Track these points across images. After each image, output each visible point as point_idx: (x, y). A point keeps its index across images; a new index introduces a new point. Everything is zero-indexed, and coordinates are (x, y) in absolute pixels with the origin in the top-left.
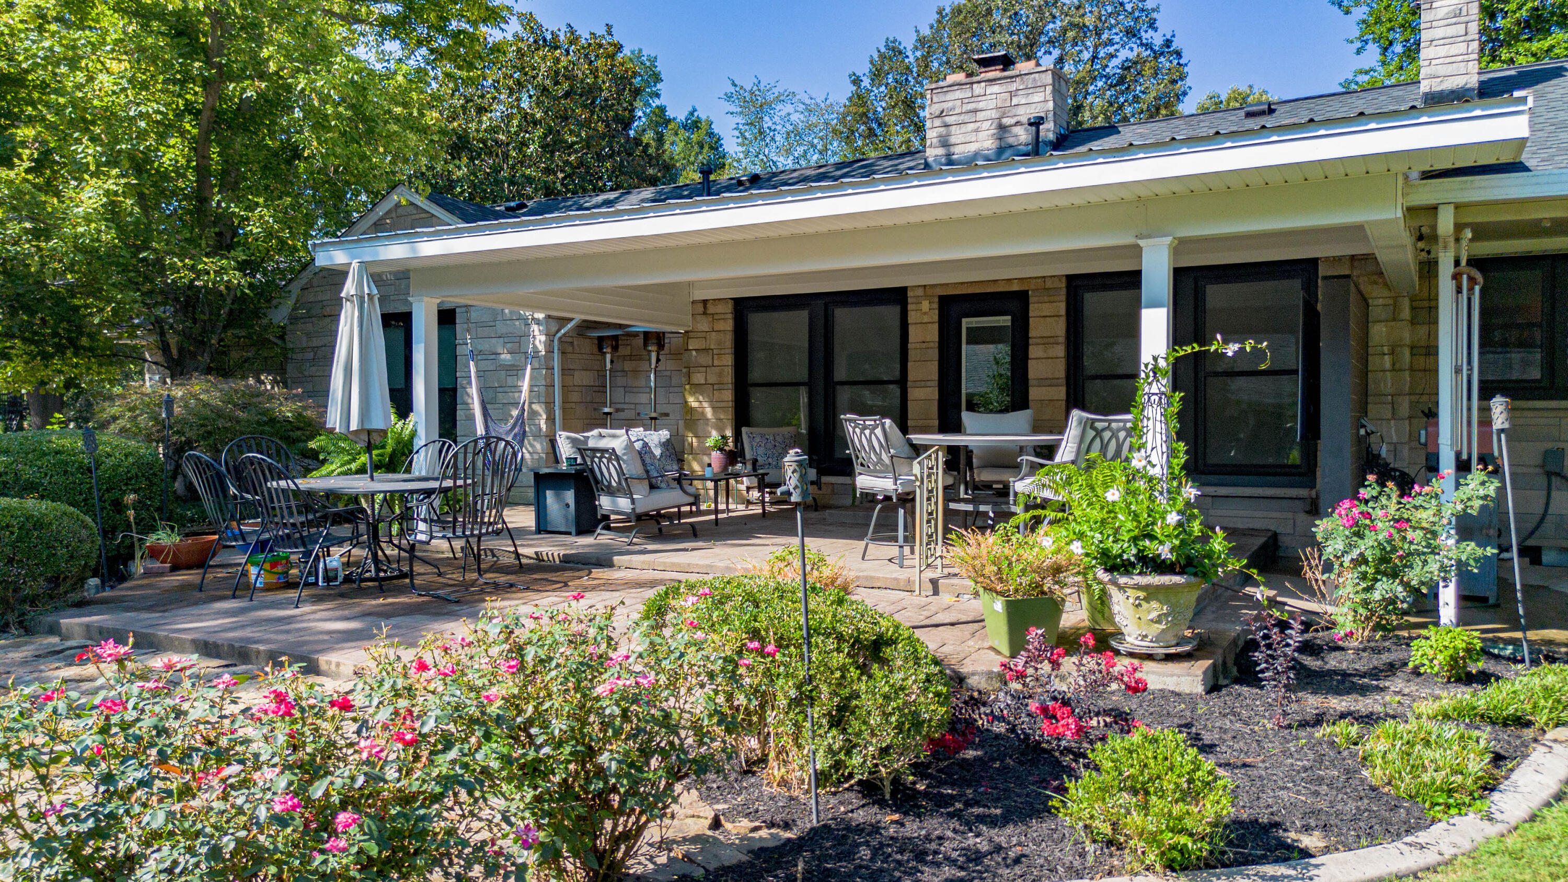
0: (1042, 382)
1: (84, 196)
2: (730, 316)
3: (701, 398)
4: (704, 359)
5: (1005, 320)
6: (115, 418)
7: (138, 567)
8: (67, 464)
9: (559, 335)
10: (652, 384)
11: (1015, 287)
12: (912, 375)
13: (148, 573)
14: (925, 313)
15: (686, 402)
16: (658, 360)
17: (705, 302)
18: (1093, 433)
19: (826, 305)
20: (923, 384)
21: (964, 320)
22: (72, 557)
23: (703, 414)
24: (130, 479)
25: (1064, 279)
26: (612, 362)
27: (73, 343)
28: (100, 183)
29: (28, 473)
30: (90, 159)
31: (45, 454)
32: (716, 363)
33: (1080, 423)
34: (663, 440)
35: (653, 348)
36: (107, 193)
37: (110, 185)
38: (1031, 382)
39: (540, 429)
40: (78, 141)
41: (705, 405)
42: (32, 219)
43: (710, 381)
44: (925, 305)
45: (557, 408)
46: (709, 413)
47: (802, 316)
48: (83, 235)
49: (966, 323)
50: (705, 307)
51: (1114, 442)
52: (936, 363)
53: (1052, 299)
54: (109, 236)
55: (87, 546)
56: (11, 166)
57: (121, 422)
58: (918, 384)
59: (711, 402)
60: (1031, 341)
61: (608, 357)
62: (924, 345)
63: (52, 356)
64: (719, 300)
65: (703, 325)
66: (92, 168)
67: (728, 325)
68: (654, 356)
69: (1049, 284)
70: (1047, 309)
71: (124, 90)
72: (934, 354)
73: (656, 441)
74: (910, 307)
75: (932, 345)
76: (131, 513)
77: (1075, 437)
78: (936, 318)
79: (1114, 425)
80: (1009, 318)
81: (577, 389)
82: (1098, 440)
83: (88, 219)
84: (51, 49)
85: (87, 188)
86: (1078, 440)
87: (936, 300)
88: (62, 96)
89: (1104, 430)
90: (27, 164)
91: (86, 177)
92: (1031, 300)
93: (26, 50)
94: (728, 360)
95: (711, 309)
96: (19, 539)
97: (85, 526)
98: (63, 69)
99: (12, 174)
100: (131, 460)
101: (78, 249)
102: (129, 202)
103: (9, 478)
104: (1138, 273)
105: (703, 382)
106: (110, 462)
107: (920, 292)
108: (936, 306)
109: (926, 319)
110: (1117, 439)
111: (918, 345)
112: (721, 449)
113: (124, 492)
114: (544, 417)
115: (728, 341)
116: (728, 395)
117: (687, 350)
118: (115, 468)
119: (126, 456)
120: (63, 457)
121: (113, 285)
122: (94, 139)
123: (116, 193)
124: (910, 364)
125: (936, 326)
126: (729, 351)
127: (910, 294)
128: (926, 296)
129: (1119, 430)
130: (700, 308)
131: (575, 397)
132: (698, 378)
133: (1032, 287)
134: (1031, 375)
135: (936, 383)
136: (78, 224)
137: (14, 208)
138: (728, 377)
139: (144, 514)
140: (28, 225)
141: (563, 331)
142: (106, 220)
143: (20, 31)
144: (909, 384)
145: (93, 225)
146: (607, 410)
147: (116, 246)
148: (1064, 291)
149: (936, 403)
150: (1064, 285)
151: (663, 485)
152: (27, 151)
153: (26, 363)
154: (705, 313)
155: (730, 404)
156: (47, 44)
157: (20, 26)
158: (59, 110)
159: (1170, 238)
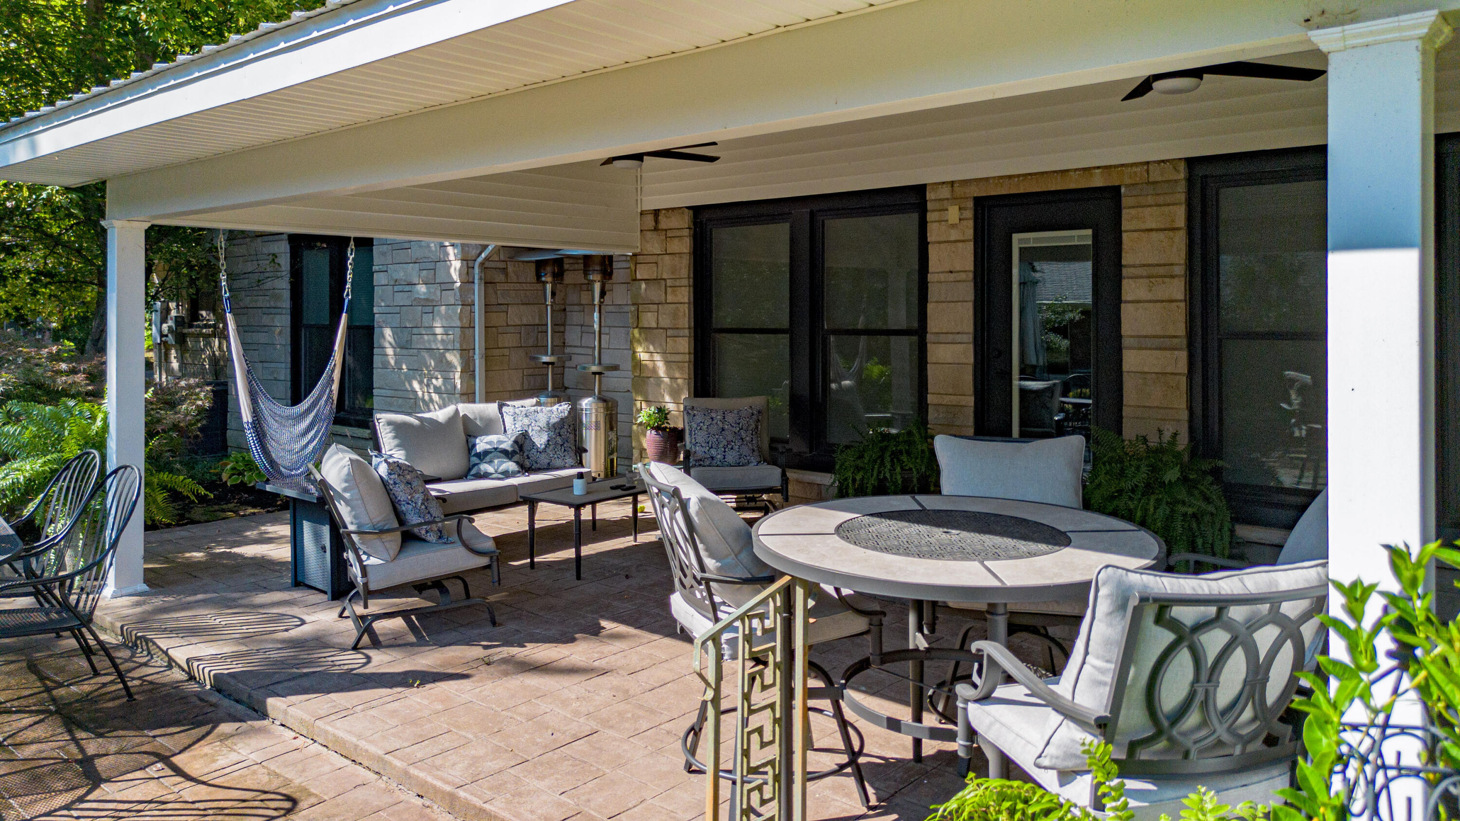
0: (1146, 342)
2: (686, 232)
3: (651, 348)
4: (655, 294)
5: (1082, 237)
9: (480, 260)
10: (596, 326)
11: (1098, 181)
12: (933, 325)
14: (953, 226)
15: (634, 352)
16: (603, 294)
17: (656, 213)
18: (1167, 637)
19: (812, 214)
20: (950, 338)
21: (1016, 237)
23: (655, 370)
25: (1182, 166)
26: (553, 294)
32: (670, 299)
33: (1121, 605)
34: (554, 420)
35: (595, 277)
38: (1126, 342)
39: (455, 387)
41: (657, 357)
43: (662, 325)
44: (953, 214)
45: (477, 357)
46: (662, 371)
47: (780, 232)
49: (1019, 240)
50: (657, 221)
51: (1238, 658)
52: (970, 305)
53: (1161, 200)
58: (942, 338)
59: (664, 353)
60: (1125, 272)
61: (549, 287)
62: (952, 277)
64: (673, 209)
65: (654, 246)
67: (684, 245)
68: (597, 287)
69: (1155, 176)
70: (1151, 218)
72: (967, 291)
73: (543, 422)
74: (930, 217)
75: (963, 276)
77: (1107, 642)
78: (970, 233)
79: (1237, 613)
80: (1089, 232)
81: (512, 329)
82: (1184, 657)
86: (1116, 653)
87: (970, 204)
89: (1202, 626)
92: (1125, 201)
94: (684, 295)
95: (664, 223)
104: (1322, 150)
105: (654, 325)
107: (945, 192)
108: (969, 214)
109: (954, 235)
110: (1251, 651)
111: (942, 277)
112: (657, 429)
114: (459, 369)
115: (684, 267)
116: (684, 345)
117: (635, 280)
124: (930, 307)
125: (970, 246)
126: (685, 282)
127: (930, 195)
128: (954, 199)
129: (1254, 624)
130: (650, 221)
131: (508, 340)
132: (649, 319)
133: (1127, 181)
134: (1126, 329)
135: (970, 338)
138: (685, 318)
141: (483, 255)
144: (929, 337)
146: (546, 359)
148: (1182, 187)
149: (970, 369)
150: (1182, 175)
151: (432, 537)
154: (656, 229)
155: (687, 358)
159: (1431, 15)
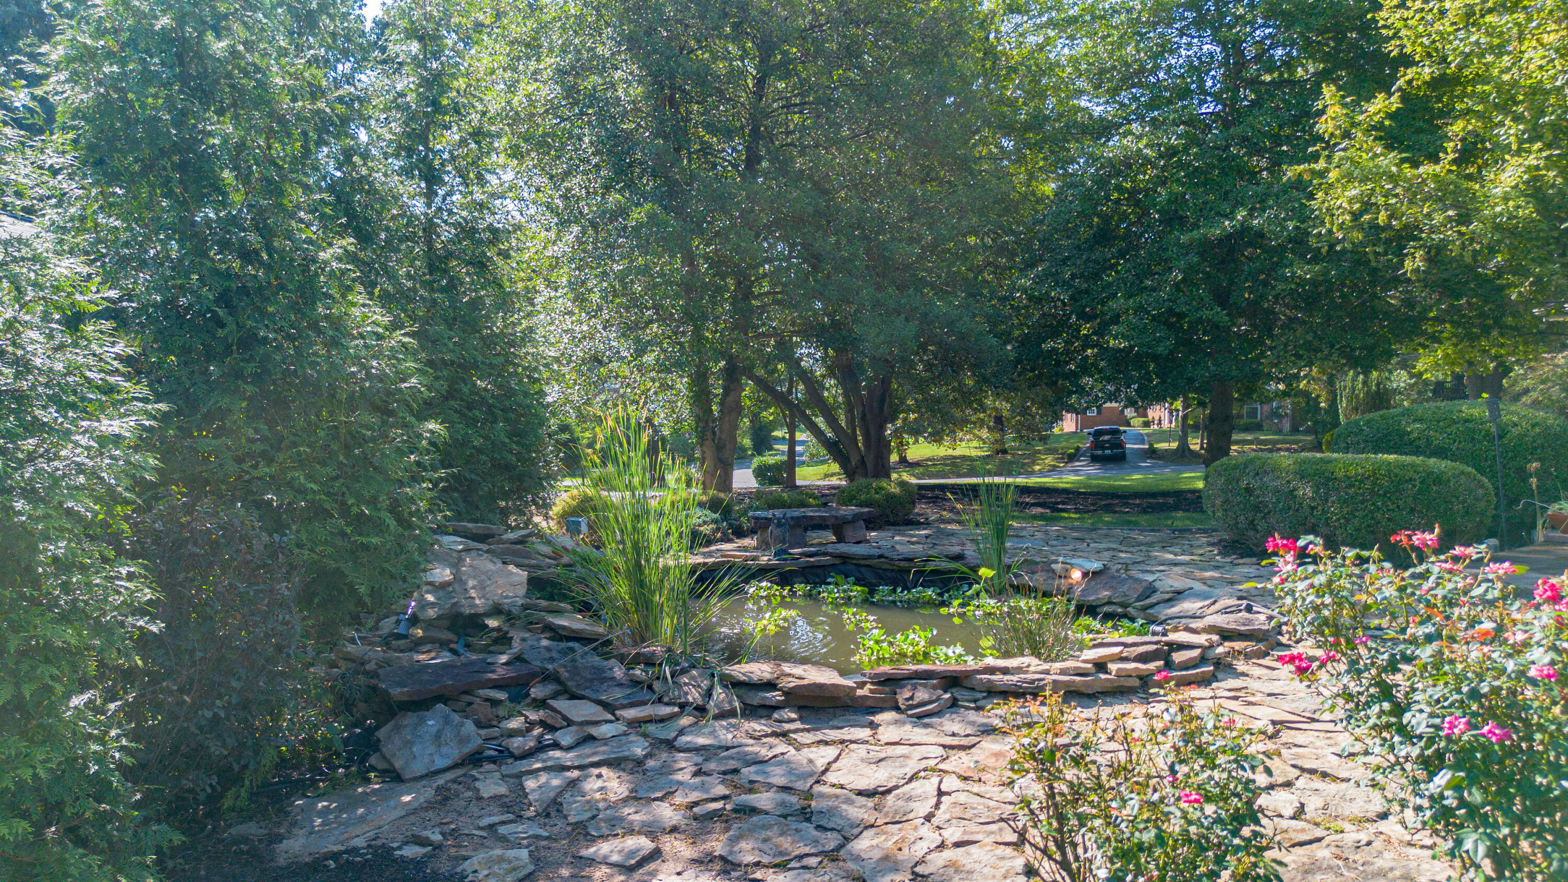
1: (1503, 177)
6: (1526, 391)
7: (1540, 534)
8: (1474, 431)
13: (1548, 541)
22: (1467, 513)
24: (1536, 448)
27: (1498, 323)
28: (1521, 160)
29: (1439, 439)
30: (1512, 139)
31: (1455, 422)
36: (1529, 169)
37: (1532, 161)
40: (1501, 124)
42: (1454, 206)
48: (1501, 214)
54: (1528, 211)
55: (1483, 504)
56: (1437, 161)
57: (1534, 395)
63: (1478, 338)
66: (1514, 147)
71: (1553, 60)
76: (1534, 480)
83: (1506, 198)
84: (1477, 43)
85: (1509, 168)
88: (1488, 83)
90: (1451, 156)
91: (1507, 157)
93: (1454, 50)
96: (1420, 491)
97: (1482, 486)
98: (1489, 58)
99: (1438, 168)
100: (1537, 430)
101: (1497, 227)
102: (1551, 174)
103: (1422, 443)
106: (1515, 431)
113: (1530, 461)
118: (1521, 437)
119: (1533, 426)
120: (1471, 425)
121: (1533, 260)
122: (1517, 119)
123: (1537, 168)
136: (1496, 204)
137: (1440, 199)
139: (1549, 483)
140: (1451, 213)
142: (1526, 196)
143: (1449, 34)
145: (1511, 203)
147: (1533, 221)
152: (1452, 144)
153: (1456, 345)
156: (1473, 38)
157: (1450, 29)
158: (1483, 98)
